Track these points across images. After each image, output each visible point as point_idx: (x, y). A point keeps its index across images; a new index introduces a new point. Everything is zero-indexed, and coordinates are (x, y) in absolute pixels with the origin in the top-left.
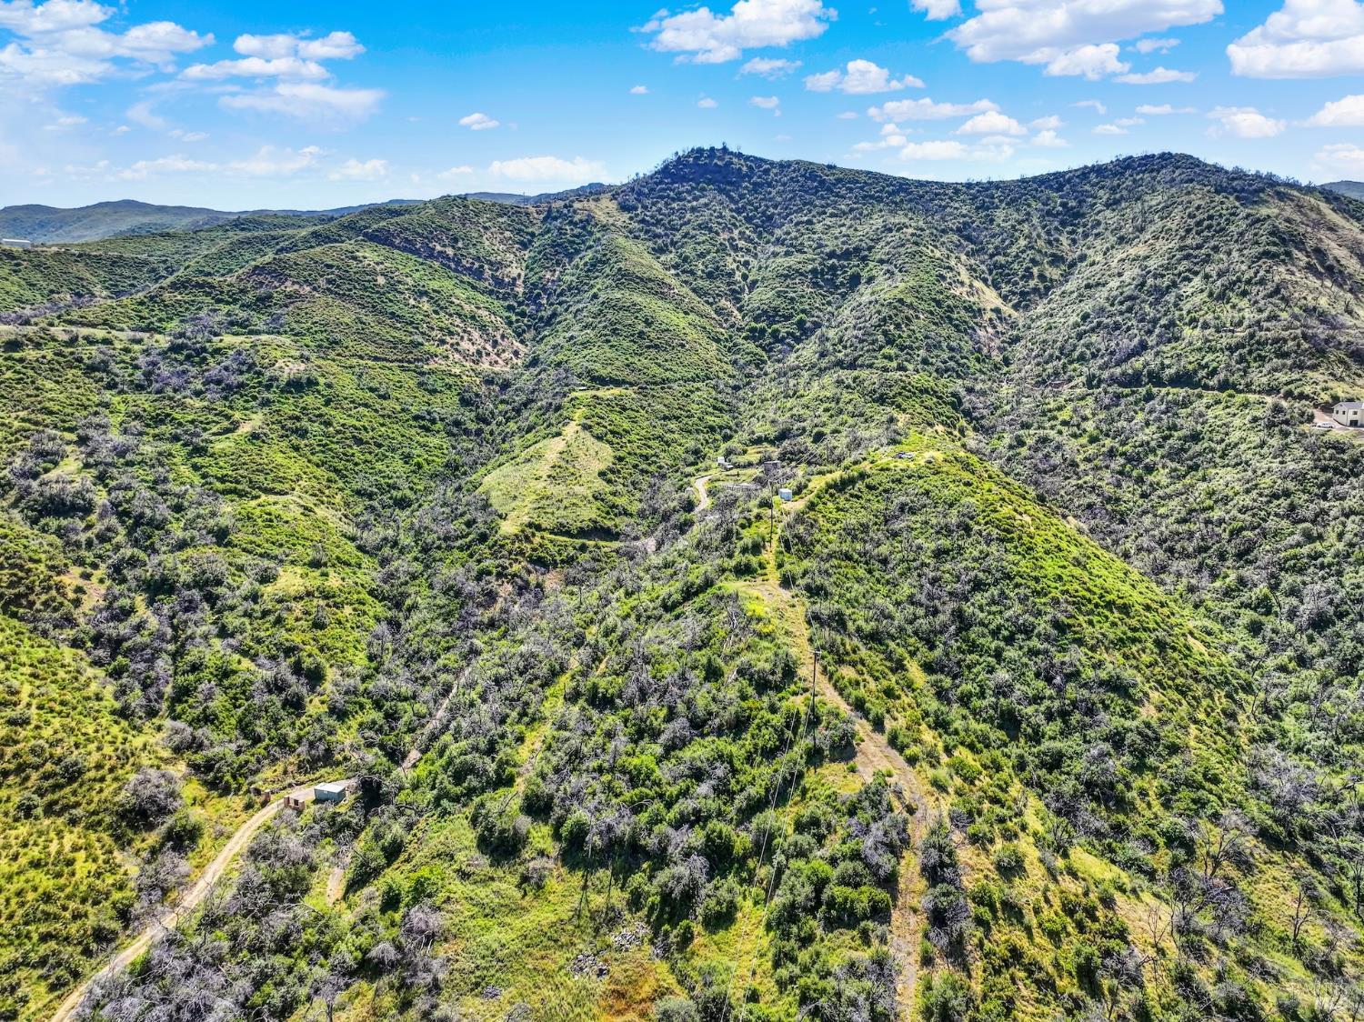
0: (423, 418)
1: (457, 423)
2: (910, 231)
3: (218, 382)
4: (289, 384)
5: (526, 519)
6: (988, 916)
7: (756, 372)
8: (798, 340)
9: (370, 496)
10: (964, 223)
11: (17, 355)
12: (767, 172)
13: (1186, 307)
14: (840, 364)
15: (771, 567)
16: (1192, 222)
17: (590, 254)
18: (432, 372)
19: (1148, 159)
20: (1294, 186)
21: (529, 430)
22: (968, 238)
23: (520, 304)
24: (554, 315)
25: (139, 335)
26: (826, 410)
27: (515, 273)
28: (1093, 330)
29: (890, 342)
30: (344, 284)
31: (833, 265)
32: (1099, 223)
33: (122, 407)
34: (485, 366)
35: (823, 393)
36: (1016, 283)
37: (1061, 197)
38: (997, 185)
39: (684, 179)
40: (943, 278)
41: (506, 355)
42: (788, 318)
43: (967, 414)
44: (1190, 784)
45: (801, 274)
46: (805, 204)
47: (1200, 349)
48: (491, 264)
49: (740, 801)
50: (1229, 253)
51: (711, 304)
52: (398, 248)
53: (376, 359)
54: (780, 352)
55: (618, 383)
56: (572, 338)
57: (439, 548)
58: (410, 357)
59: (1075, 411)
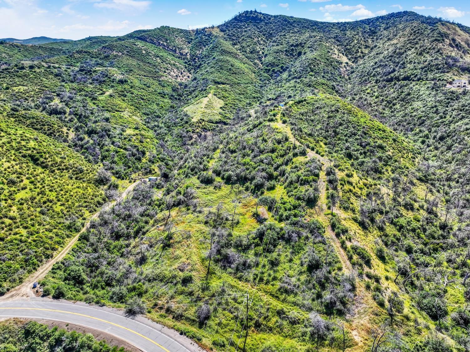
0: (161, 94)
1: (172, 96)
2: (318, 37)
3: (97, 80)
4: (119, 81)
5: (199, 118)
6: (343, 183)
7: (267, 82)
8: (281, 73)
9: (148, 115)
10: (336, 36)
11: (33, 70)
12: (270, 19)
13: (408, 58)
14: (296, 78)
15: (279, 120)
16: (412, 32)
17: (212, 45)
18: (163, 81)
19: (399, 13)
20: (448, 22)
21: (196, 97)
22: (338, 40)
23: (189, 61)
24: (201, 64)
25: (69, 67)
26: (292, 90)
27: (187, 51)
28: (378, 67)
29: (312, 71)
30: (133, 53)
31: (293, 49)
32: (382, 35)
33: (68, 87)
34: (179, 80)
35: (290, 85)
36: (353, 55)
37: (369, 27)
38: (348, 23)
39: (241, 21)
40: (329, 52)
41: (185, 77)
42: (278, 66)
43: (337, 92)
44: (400, 168)
45: (282, 52)
46: (283, 29)
47: (412, 69)
48: (179, 48)
49: (275, 165)
50: (424, 41)
51: (252, 62)
52: (148, 42)
53: (145, 76)
54: (275, 76)
55: (223, 84)
56: (207, 71)
57: (173, 126)
58: (156, 76)
59: (371, 90)
